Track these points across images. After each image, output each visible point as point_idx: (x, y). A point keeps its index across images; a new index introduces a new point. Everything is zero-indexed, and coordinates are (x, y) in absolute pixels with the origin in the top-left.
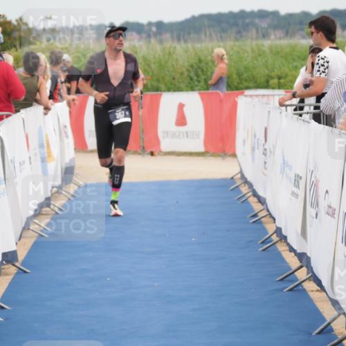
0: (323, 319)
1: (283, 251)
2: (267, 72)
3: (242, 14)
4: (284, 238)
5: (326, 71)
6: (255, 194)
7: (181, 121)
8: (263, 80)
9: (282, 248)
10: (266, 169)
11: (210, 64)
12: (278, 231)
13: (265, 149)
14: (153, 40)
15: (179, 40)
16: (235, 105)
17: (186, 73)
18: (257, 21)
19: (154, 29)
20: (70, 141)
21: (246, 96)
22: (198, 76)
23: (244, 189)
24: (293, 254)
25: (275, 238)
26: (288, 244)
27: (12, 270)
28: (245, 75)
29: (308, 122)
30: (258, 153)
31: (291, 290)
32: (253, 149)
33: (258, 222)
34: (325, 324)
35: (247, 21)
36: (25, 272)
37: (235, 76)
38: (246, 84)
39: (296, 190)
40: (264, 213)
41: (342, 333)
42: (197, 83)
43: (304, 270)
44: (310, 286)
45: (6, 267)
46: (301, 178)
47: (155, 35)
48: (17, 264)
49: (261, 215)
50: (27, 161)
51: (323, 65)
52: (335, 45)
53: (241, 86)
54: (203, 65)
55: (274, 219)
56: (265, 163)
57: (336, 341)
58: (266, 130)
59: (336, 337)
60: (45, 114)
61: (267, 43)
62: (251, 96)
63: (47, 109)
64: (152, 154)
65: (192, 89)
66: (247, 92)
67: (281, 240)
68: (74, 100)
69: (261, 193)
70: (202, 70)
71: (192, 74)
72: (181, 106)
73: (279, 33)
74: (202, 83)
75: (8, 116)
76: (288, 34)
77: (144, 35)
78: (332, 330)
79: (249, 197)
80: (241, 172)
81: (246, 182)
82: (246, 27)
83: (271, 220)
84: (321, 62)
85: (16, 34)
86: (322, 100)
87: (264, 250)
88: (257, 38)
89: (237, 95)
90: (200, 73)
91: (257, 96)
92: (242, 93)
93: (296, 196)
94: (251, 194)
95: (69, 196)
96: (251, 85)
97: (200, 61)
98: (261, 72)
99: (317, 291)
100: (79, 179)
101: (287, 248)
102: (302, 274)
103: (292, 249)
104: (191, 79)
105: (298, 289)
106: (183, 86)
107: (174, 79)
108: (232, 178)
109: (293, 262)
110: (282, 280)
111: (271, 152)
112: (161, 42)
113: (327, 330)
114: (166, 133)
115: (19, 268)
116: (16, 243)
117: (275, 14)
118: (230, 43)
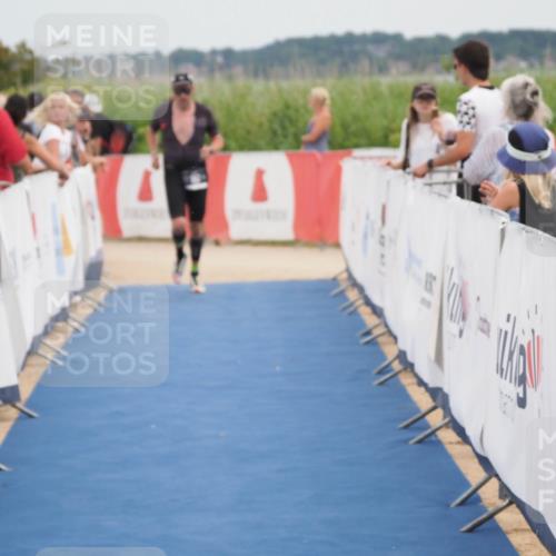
0: (466, 484)
1: (409, 384)
2: (385, 122)
3: (350, 39)
4: (409, 367)
5: (473, 121)
6: (368, 302)
7: (260, 194)
8: (379, 134)
9: (407, 380)
10: (383, 264)
11: (302, 111)
12: (402, 356)
13: (382, 237)
14: (218, 76)
15: (256, 75)
16: (338, 171)
17: (266, 125)
18: (371, 48)
19: (220, 59)
20: (97, 225)
21: (355, 158)
22: (284, 128)
23: (352, 295)
24: (423, 389)
25: (397, 366)
26: (416, 376)
27: (12, 413)
28: (353, 128)
29: (446, 197)
30: (373, 242)
31: (420, 442)
32: (365, 236)
33: (373, 342)
34: (469, 491)
35: (357, 47)
36: (31, 416)
37: (338, 129)
38: (354, 140)
39: (427, 296)
40: (381, 330)
41: (494, 504)
42: (281, 139)
43: (439, 412)
44: (448, 436)
45: (4, 408)
46: (435, 278)
47: (221, 68)
48: (19, 405)
49: (376, 332)
50: (34, 254)
51: (466, 113)
52: (487, 83)
53: (347, 143)
54: (291, 113)
55: (395, 338)
56: (383, 256)
57: (484, 516)
58: (384, 209)
59: (484, 509)
60: (61, 185)
61: (385, 81)
62: (362, 158)
63: (63, 177)
64: (217, 243)
65: (276, 147)
66: (357, 152)
67: (405, 369)
68: (102, 164)
69: (376, 300)
70: (291, 121)
71: (276, 126)
72: (260, 174)
73: (403, 66)
74: (291, 139)
75: (4, 187)
76: (417, 67)
77: (205, 69)
78: (479, 500)
79: (360, 306)
80: (348, 270)
81: (355, 284)
82: (355, 57)
83: (391, 339)
84: (464, 108)
85: (17, 67)
86: (466, 164)
87: (381, 384)
88: (371, 74)
89: (341, 157)
90: (287, 124)
91: (371, 158)
92: (349, 154)
93: (427, 304)
94: (361, 302)
95: (96, 305)
96: (362, 141)
97: (287, 106)
98: (377, 124)
99: (459, 443)
100: (109, 280)
101: (415, 380)
102: (436, 419)
103: (421, 383)
104: (274, 133)
105: (430, 441)
106: (262, 143)
107: (249, 132)
108: (335, 279)
109: (423, 400)
110: (407, 427)
111: (391, 240)
112: (230, 78)
113: (472, 500)
114: (238, 213)
115: (22, 411)
116: (18, 375)
117: (397, 38)
118: (331, 81)
